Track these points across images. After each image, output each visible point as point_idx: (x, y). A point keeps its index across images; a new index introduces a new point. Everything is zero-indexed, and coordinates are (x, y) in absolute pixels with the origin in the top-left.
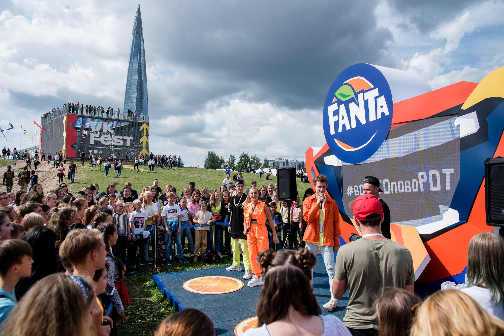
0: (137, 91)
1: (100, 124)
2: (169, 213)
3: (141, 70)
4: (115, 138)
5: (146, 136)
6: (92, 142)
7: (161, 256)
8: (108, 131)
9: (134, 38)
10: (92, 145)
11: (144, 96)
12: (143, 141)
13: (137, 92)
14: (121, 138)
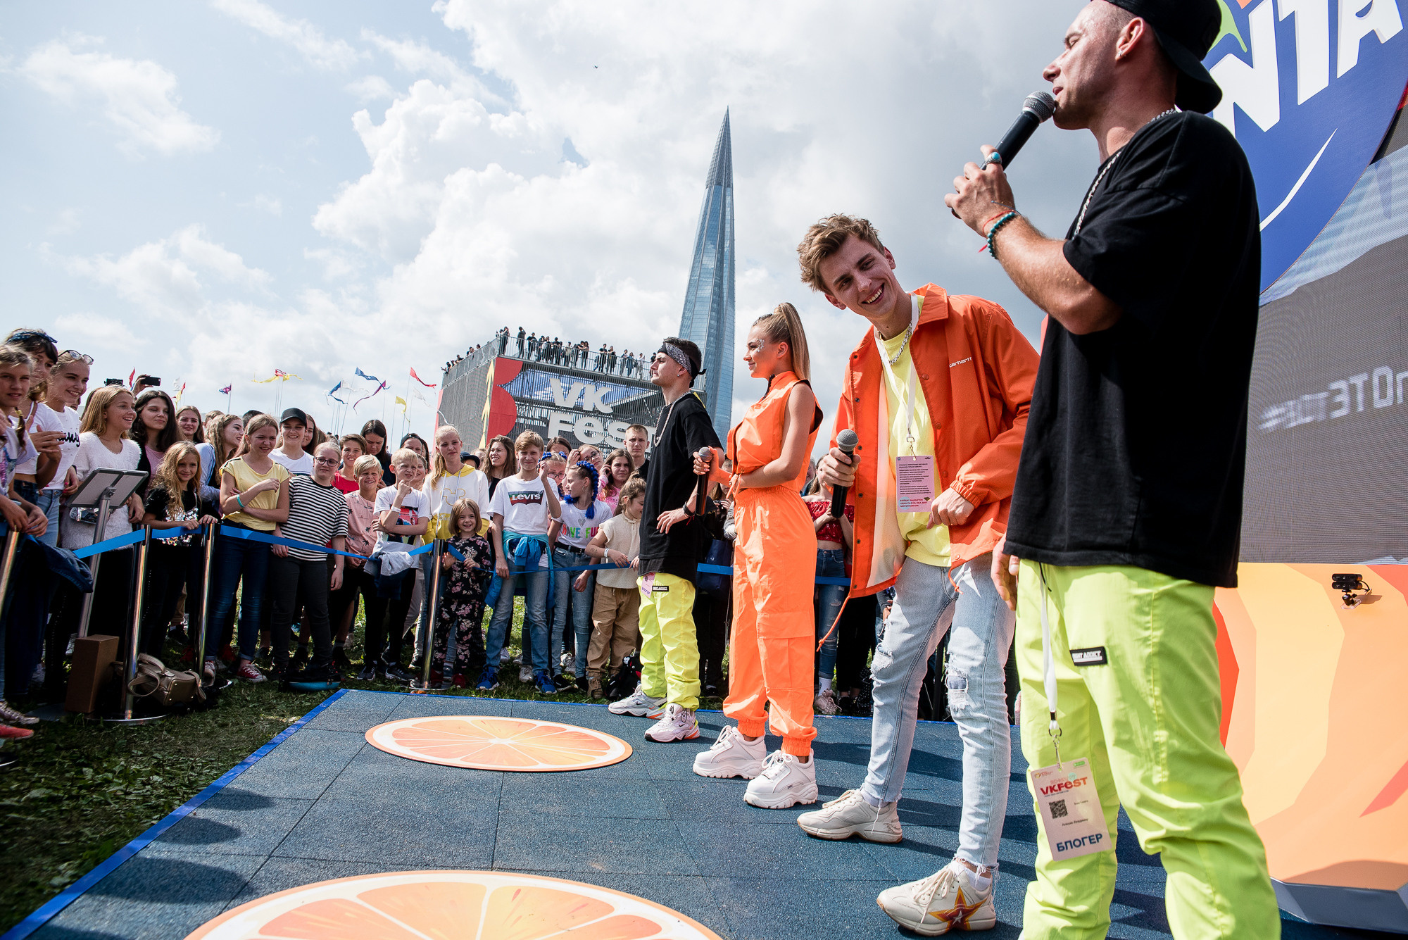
0: (709, 332)
1: (577, 386)
2: (513, 503)
3: (721, 277)
4: (615, 426)
7: (461, 657)
8: (594, 409)
9: (708, 197)
11: (725, 346)
13: (709, 335)
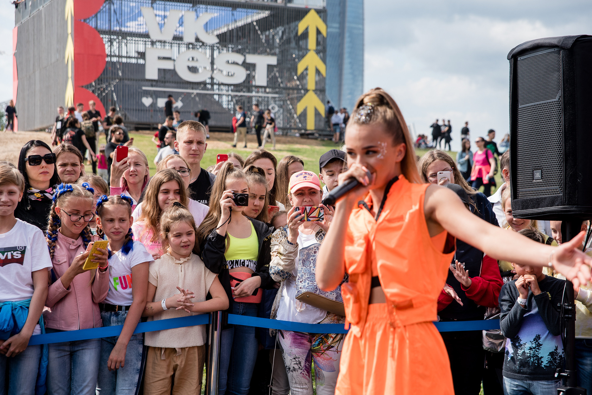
5: (318, 52)
6: (151, 74)
8: (197, 40)
10: (152, 82)
12: (306, 69)
14: (239, 59)
